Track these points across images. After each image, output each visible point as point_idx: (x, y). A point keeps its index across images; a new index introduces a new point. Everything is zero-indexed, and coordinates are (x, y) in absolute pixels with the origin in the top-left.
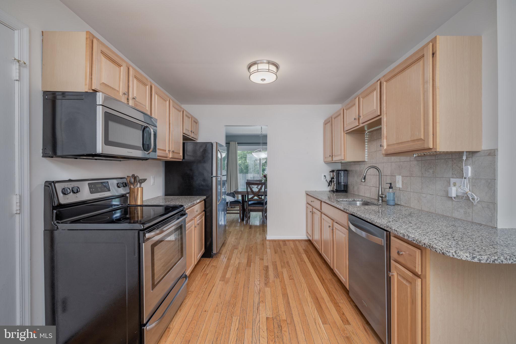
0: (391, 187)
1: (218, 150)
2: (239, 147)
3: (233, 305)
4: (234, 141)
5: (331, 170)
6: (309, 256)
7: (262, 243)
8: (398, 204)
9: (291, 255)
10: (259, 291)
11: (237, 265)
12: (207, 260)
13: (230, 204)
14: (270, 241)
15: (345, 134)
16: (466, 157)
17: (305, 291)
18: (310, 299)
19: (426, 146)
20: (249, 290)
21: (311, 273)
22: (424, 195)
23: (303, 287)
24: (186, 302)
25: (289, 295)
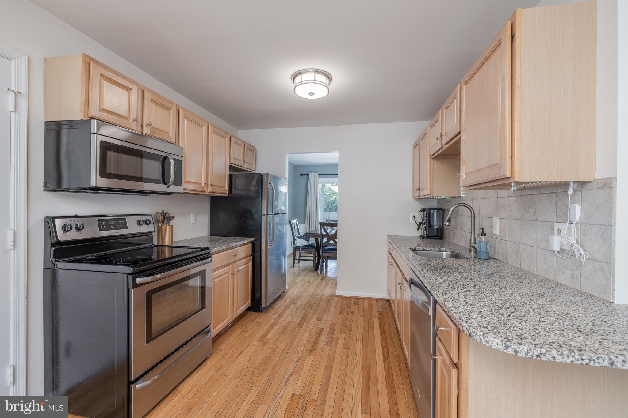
0: (483, 234)
1: (270, 183)
2: (322, 179)
3: (260, 372)
4: (314, 172)
5: (422, 209)
6: (382, 321)
7: (329, 299)
8: (494, 257)
9: (359, 318)
10: (298, 358)
11: (286, 324)
12: (254, 315)
13: (302, 249)
14: (339, 297)
15: (432, 160)
16: (573, 191)
17: (357, 365)
18: (359, 377)
19: (502, 175)
20: (287, 357)
21: (376, 343)
22: (523, 247)
23: (356, 360)
24: (208, 362)
25: (334, 369)
